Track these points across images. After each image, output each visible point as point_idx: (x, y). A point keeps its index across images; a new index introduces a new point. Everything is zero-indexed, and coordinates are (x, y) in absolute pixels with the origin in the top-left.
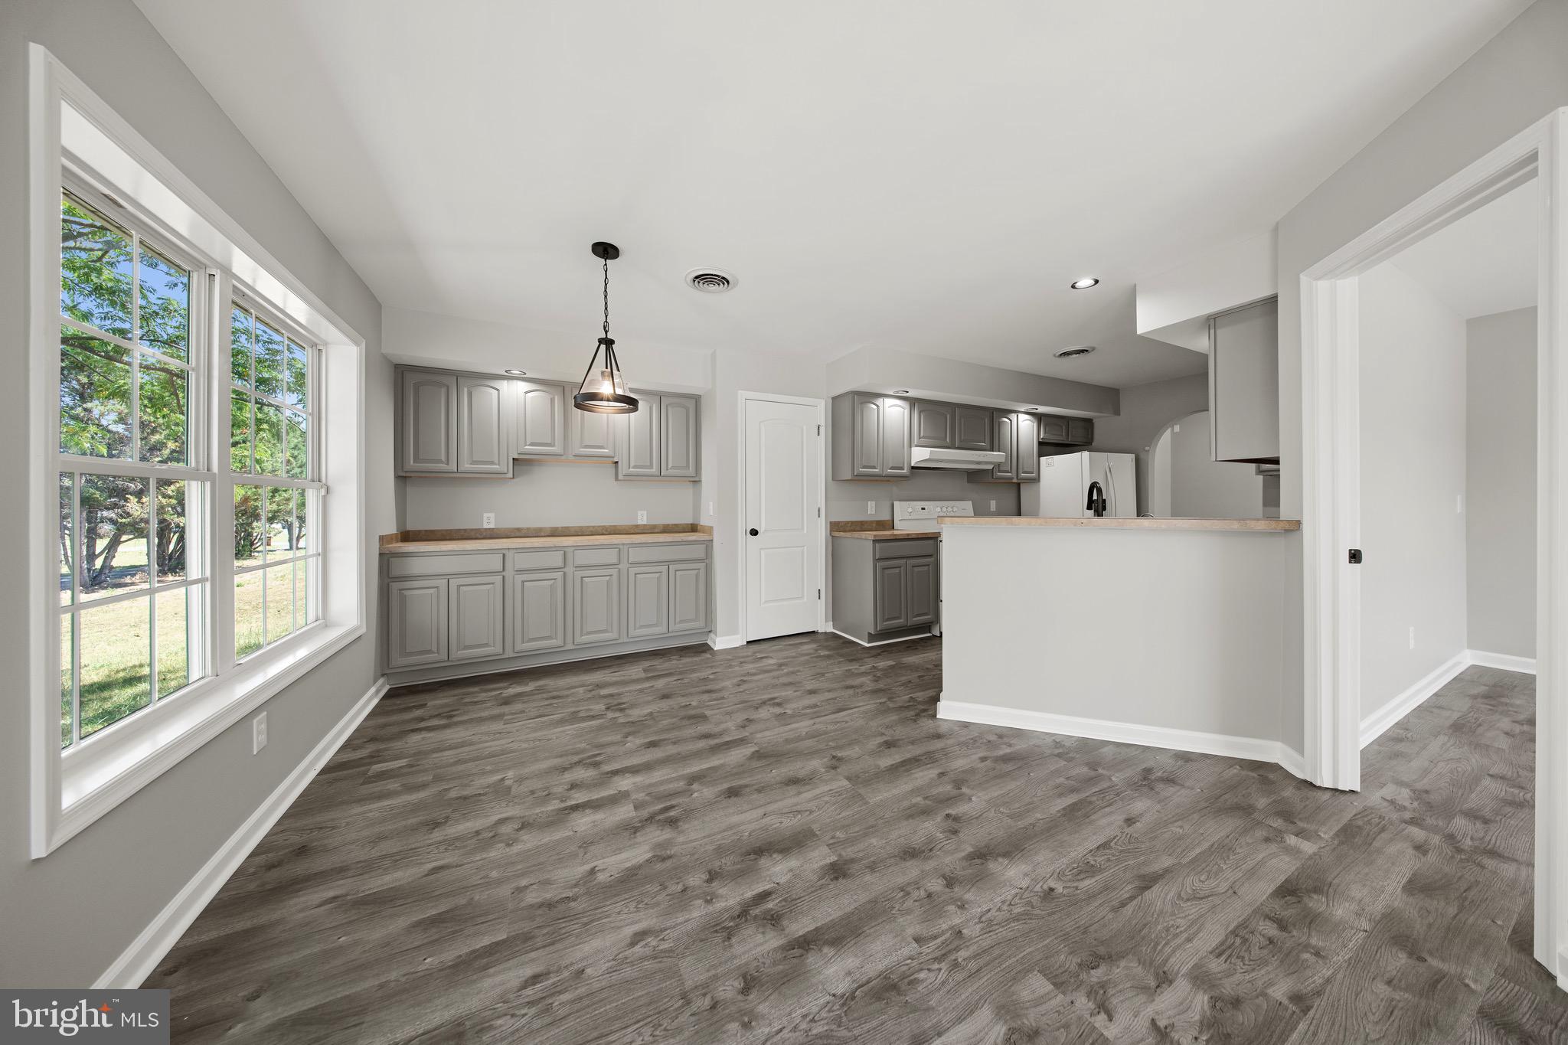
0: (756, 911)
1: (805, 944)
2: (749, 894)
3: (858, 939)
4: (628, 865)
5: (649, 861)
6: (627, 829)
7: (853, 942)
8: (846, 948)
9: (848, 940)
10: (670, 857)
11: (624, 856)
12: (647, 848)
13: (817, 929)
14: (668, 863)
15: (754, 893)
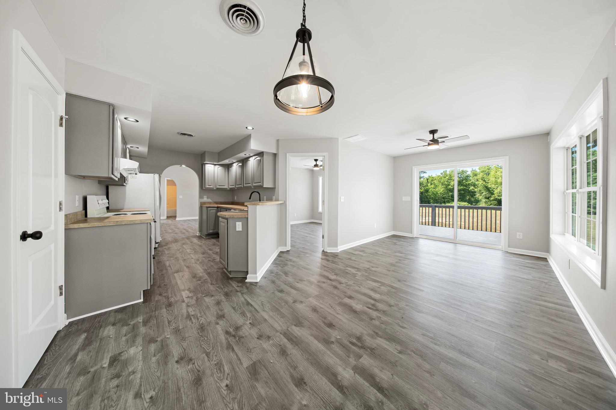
4: (388, 343)
5: (381, 337)
6: (374, 353)
10: (374, 332)
11: (385, 346)
12: (377, 341)
14: (377, 331)
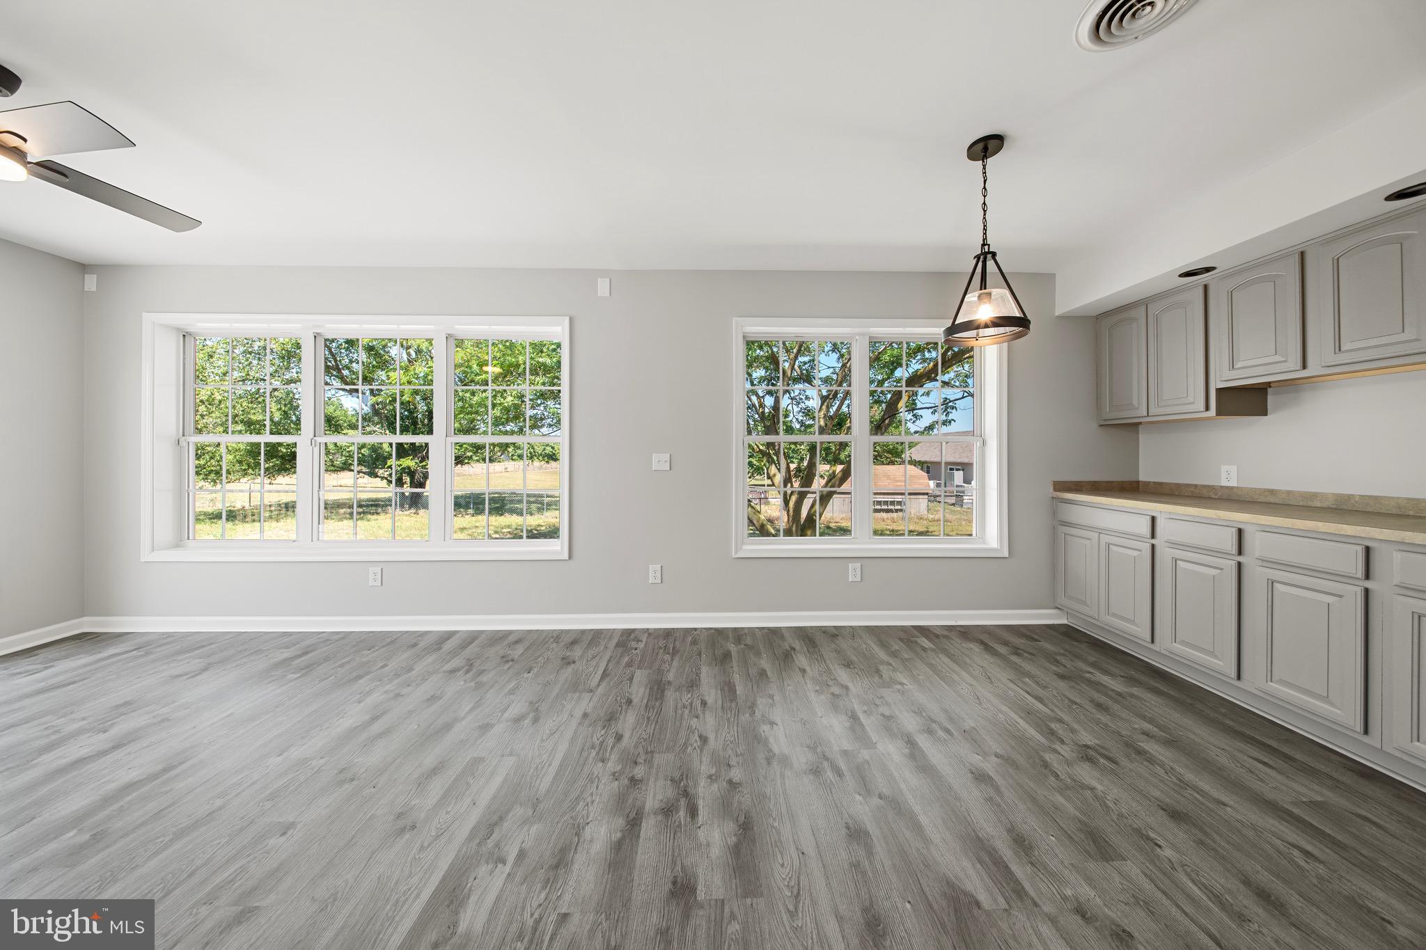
0: (683, 802)
1: (634, 824)
2: (701, 803)
3: (607, 864)
7: (609, 857)
8: (609, 850)
9: (612, 855)
10: (768, 762)
13: (638, 837)
14: (761, 761)
15: (700, 807)
